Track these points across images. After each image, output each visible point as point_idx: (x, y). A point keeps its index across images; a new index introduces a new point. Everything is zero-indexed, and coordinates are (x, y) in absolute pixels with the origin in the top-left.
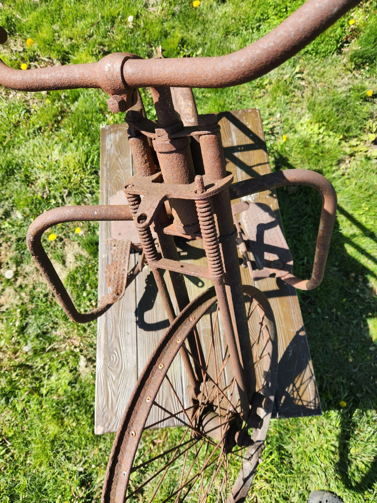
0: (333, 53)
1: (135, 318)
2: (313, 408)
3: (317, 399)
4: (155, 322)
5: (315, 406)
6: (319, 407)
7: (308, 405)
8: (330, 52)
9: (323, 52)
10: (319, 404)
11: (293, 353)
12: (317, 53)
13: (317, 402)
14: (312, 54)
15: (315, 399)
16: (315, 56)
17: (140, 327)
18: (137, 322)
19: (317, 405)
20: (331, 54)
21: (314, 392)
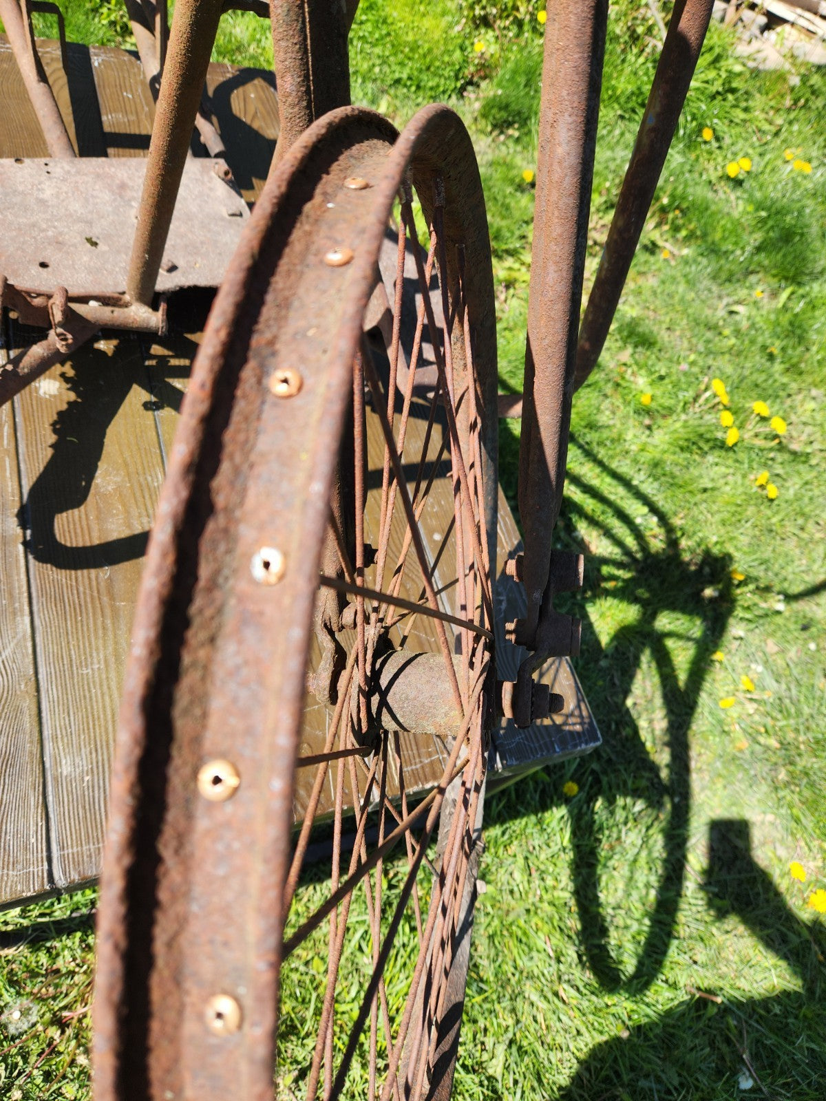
0: (450, 96)
1: (19, 531)
2: (578, 728)
3: (583, 707)
4: (96, 542)
5: (582, 724)
6: (591, 724)
7: (565, 723)
8: (444, 92)
9: (431, 89)
10: (590, 717)
11: (509, 601)
12: (418, 87)
13: (585, 713)
14: (409, 88)
15: (579, 706)
16: (415, 92)
17: (41, 558)
18: (25, 543)
19: (587, 720)
20: (446, 96)
21: (574, 690)
